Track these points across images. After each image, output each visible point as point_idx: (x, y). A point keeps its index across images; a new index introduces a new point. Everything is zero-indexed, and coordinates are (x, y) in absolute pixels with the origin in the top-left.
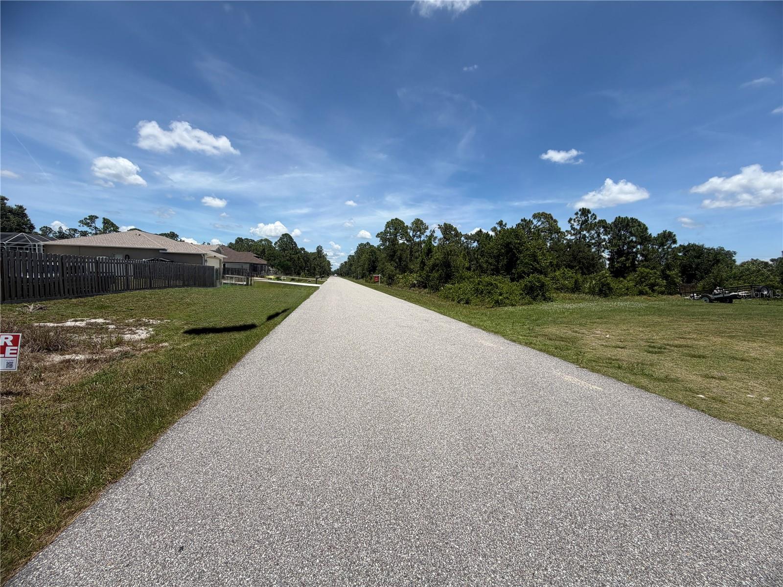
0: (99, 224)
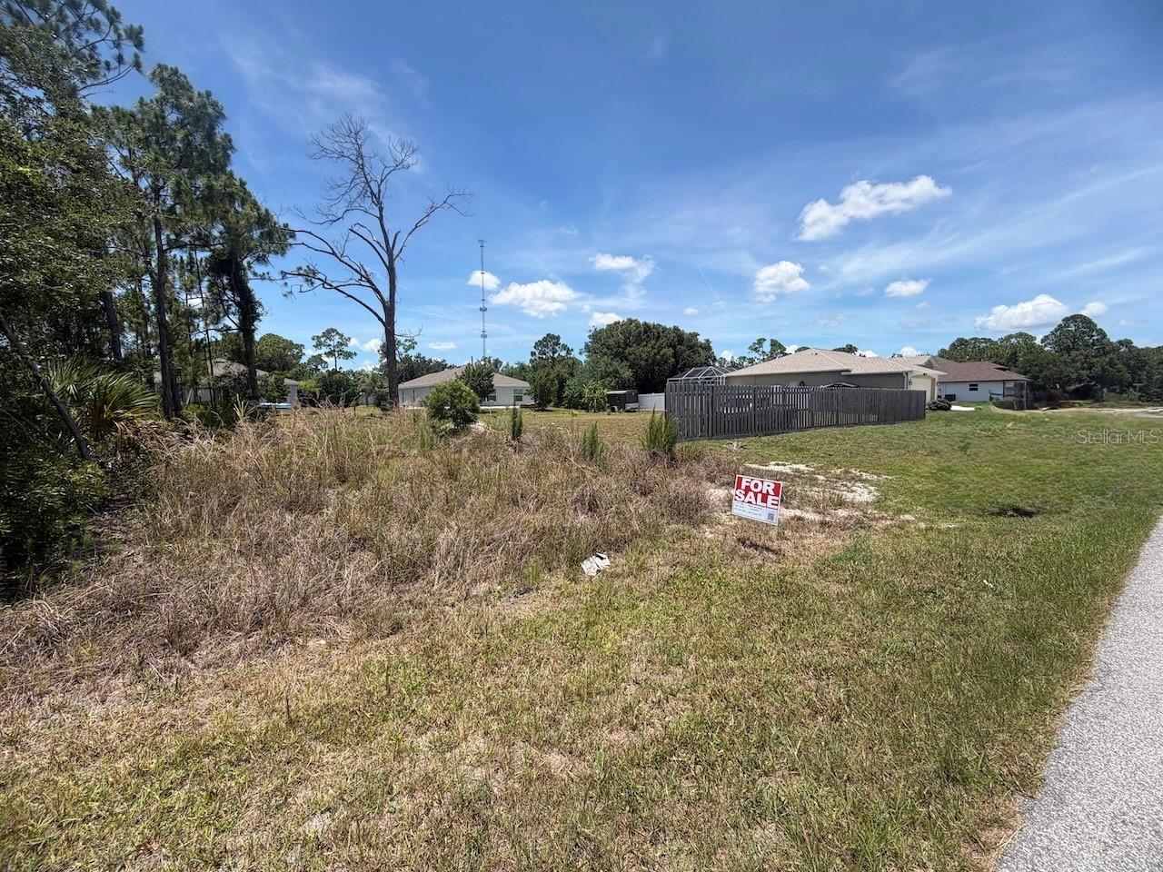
0: (767, 347)
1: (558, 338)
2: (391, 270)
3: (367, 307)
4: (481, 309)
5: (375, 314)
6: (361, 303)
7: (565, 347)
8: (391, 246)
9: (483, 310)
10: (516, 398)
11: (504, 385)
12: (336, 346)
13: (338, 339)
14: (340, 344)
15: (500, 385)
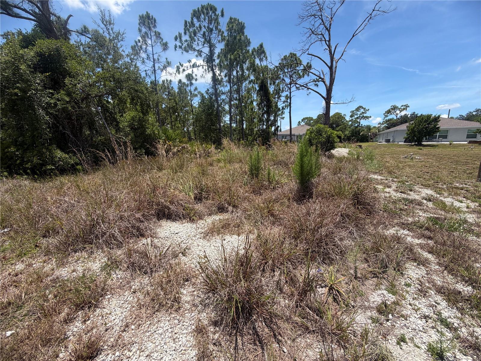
2: (331, 68)
6: (313, 90)
8: (333, 53)
10: (468, 136)
11: (458, 127)
12: (361, 114)
13: (362, 110)
14: (363, 113)
15: (454, 127)
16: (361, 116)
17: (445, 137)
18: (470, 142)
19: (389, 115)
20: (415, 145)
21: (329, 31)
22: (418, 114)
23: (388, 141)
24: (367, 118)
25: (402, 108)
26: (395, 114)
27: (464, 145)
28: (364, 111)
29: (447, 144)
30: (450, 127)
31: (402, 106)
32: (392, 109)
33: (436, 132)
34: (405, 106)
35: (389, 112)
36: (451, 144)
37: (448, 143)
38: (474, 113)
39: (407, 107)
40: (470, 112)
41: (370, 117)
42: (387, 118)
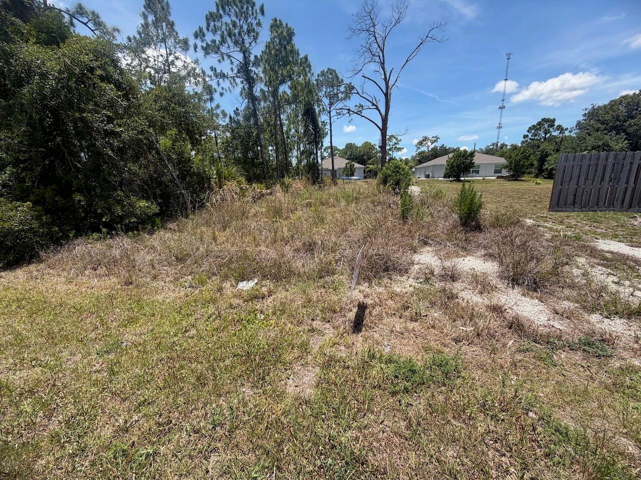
1: (554, 120)
2: (387, 95)
3: (372, 121)
4: (500, 108)
5: (376, 125)
6: (368, 119)
7: (560, 128)
8: (388, 79)
9: (502, 108)
10: (496, 172)
11: (487, 162)
12: (394, 145)
13: (394, 141)
14: (396, 143)
15: (485, 162)
16: (394, 147)
17: (477, 172)
18: (498, 177)
19: (421, 147)
20: (454, 180)
21: (383, 52)
22: (446, 147)
23: (428, 176)
24: (400, 149)
25: (433, 139)
26: (426, 145)
27: (493, 181)
28: (396, 142)
29: (480, 179)
30: (481, 162)
31: (433, 137)
32: (423, 140)
33: (471, 167)
34: (435, 137)
35: (420, 143)
36: (484, 179)
37: (482, 178)
38: (491, 147)
39: (437, 138)
40: (488, 146)
41: (403, 148)
42: (420, 150)
